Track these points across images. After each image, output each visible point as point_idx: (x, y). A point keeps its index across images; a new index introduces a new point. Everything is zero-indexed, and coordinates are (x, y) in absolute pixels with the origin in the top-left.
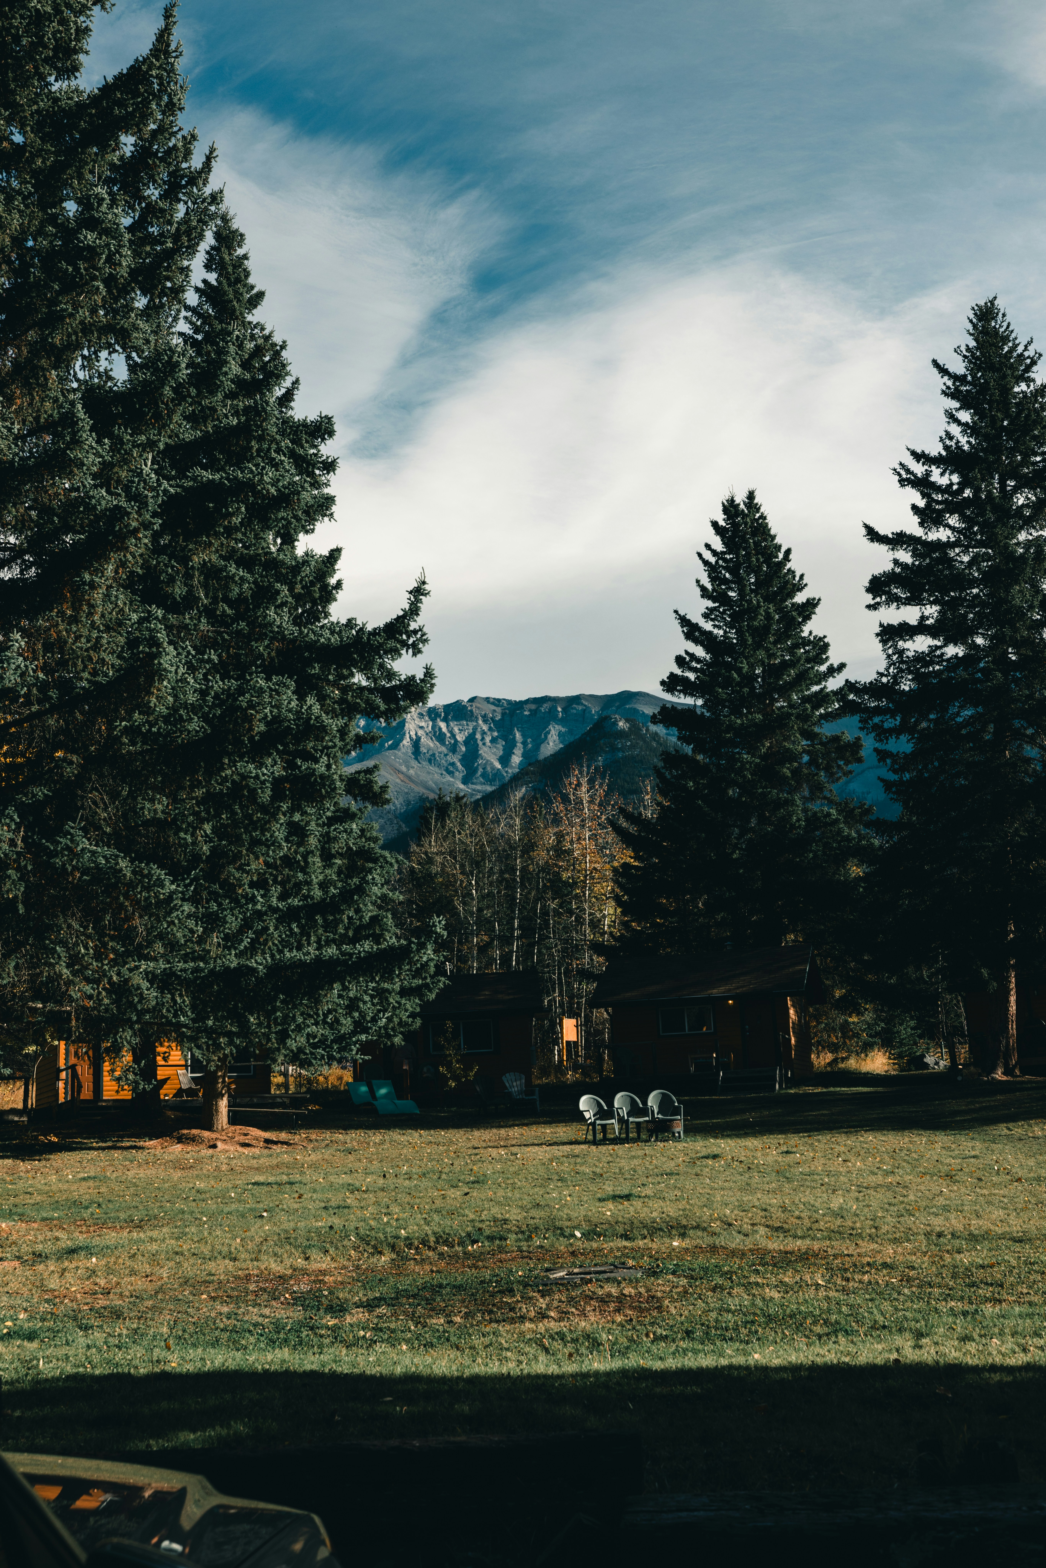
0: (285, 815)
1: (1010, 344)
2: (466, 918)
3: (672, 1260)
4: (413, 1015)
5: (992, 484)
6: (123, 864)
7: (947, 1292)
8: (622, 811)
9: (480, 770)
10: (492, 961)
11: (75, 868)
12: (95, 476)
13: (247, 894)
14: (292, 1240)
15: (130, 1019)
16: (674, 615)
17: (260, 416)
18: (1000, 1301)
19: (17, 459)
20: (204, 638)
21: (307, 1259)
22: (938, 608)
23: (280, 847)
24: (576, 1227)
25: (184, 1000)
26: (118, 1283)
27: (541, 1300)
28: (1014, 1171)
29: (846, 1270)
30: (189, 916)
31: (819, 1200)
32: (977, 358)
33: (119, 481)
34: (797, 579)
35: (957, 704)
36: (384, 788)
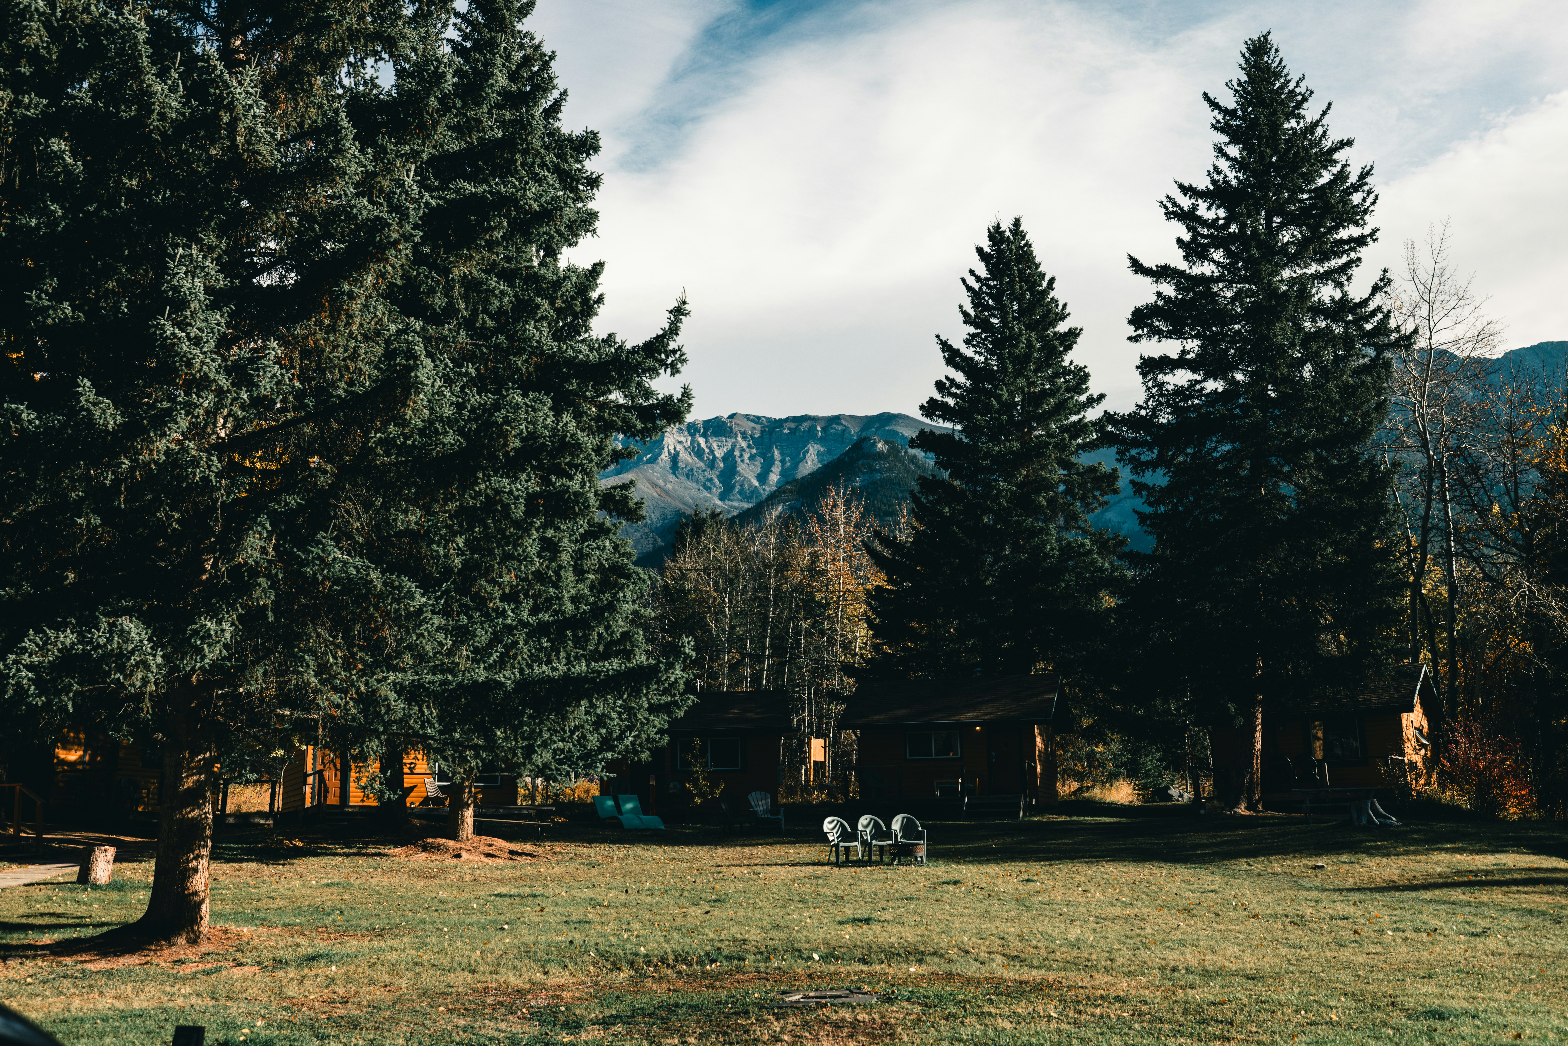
0: (537, 530)
1: (1282, 80)
2: (718, 635)
3: (908, 986)
4: (661, 732)
5: (1258, 220)
6: (374, 575)
7: (1177, 1028)
8: (877, 534)
9: (737, 488)
10: (742, 678)
11: (326, 578)
12: (357, 185)
13: (498, 608)
14: (531, 954)
15: (376, 730)
16: (936, 340)
17: (526, 129)
18: (1229, 1039)
19: (279, 165)
20: (462, 350)
21: (546, 973)
22: (1198, 342)
23: (532, 562)
24: (813, 950)
25: (432, 712)
26: (357, 993)
27: (776, 1023)
28: (1251, 907)
29: (1078, 1002)
30: (439, 629)
31: (1057, 930)
32: (1248, 93)
33: (381, 190)
34: (1060, 308)
35: (1214, 439)
36: (639, 505)
